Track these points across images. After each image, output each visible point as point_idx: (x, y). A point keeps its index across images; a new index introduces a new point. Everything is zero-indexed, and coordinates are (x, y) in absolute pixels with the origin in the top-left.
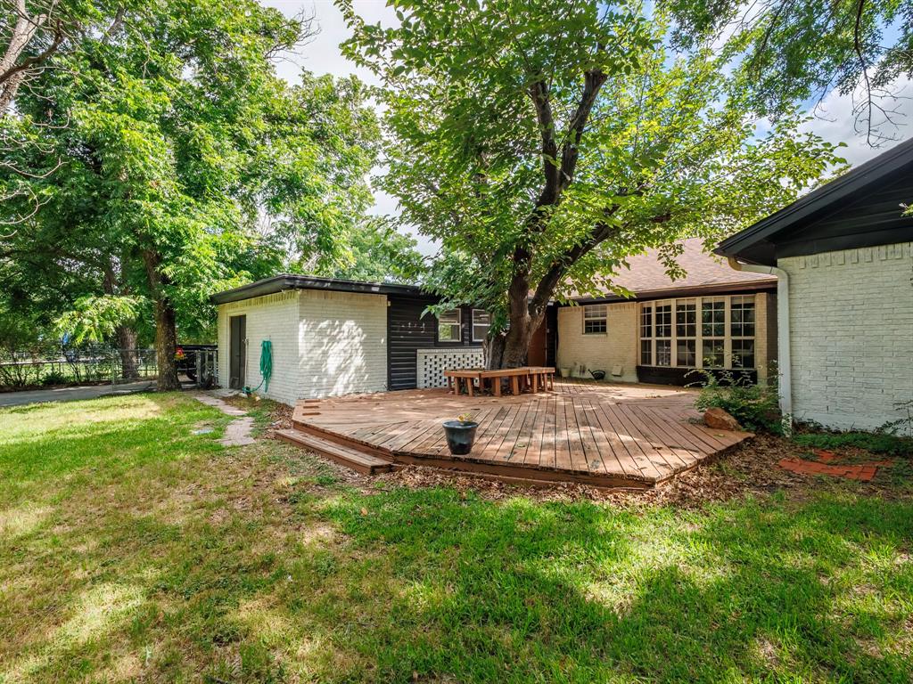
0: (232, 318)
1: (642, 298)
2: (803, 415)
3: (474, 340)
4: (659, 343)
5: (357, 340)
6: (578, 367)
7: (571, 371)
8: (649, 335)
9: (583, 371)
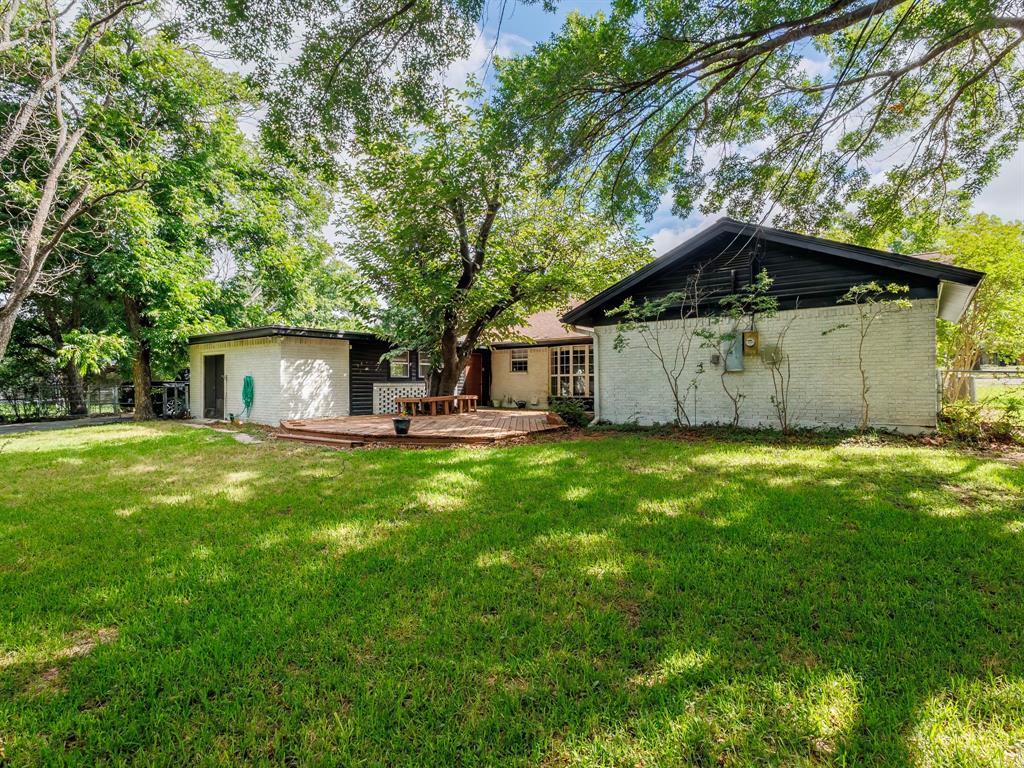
0: (206, 357)
1: (550, 344)
2: (605, 418)
3: (420, 376)
4: (562, 378)
5: (325, 373)
6: (506, 399)
7: (501, 402)
8: (556, 373)
9: (510, 401)
